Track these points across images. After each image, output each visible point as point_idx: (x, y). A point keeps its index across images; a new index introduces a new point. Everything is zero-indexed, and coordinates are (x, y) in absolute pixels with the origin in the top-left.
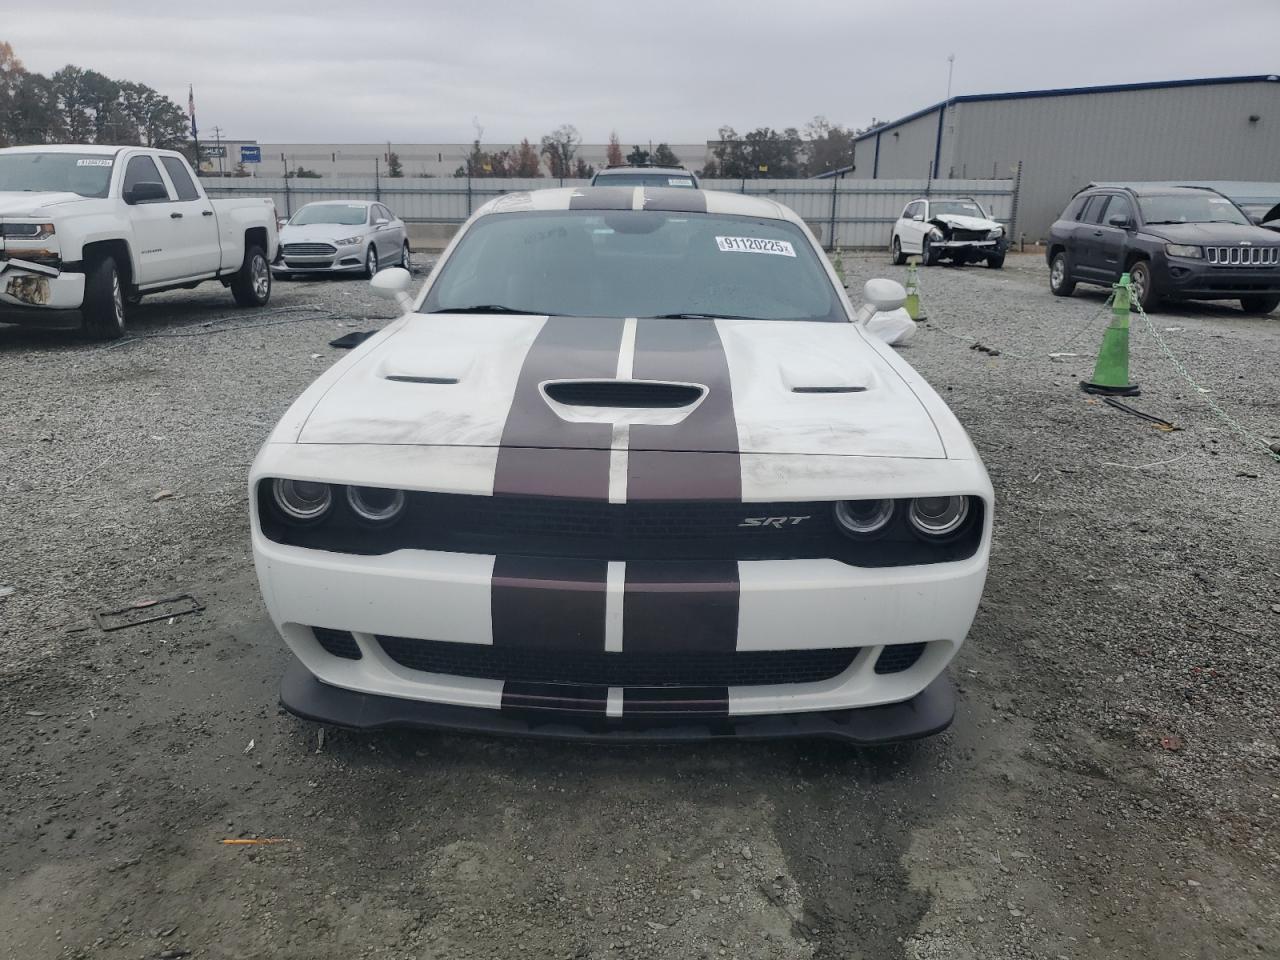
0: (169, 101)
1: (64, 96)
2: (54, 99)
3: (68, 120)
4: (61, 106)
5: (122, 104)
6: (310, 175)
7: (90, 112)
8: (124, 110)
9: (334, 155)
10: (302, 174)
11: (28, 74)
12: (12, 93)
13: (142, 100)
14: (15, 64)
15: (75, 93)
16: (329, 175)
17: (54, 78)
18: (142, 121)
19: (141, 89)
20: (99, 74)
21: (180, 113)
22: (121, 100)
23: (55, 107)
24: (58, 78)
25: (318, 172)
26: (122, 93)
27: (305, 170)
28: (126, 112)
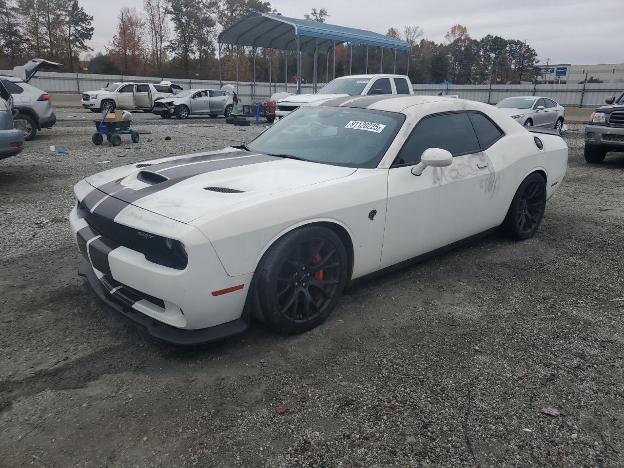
0: (529, 47)
1: (483, 49)
2: (479, 50)
3: (483, 59)
4: (481, 53)
5: (507, 50)
6: (597, 81)
7: (493, 55)
8: (508, 53)
9: (614, 70)
10: (592, 81)
11: (471, 40)
12: (463, 49)
13: (517, 48)
14: (467, 36)
15: (488, 47)
16: (608, 81)
17: (481, 41)
18: (514, 57)
19: (519, 42)
20: (500, 38)
21: (533, 52)
22: (507, 48)
23: (478, 53)
24: (483, 40)
25: (601, 79)
26: (508, 45)
27: (594, 78)
28: (508, 54)
